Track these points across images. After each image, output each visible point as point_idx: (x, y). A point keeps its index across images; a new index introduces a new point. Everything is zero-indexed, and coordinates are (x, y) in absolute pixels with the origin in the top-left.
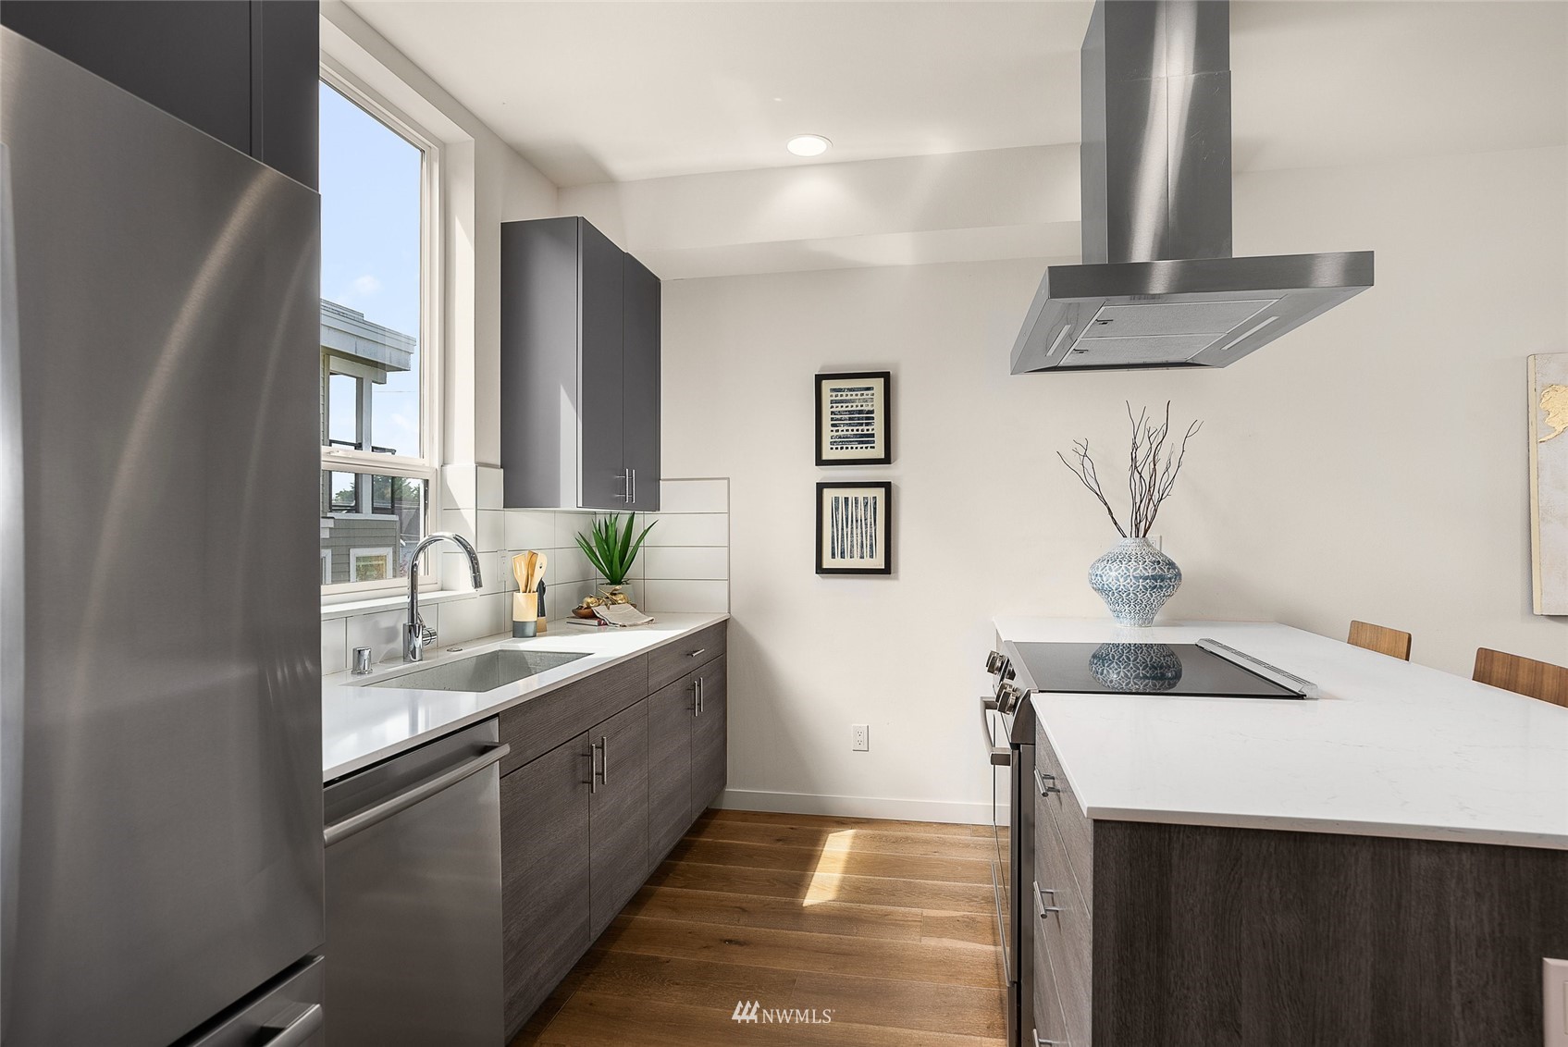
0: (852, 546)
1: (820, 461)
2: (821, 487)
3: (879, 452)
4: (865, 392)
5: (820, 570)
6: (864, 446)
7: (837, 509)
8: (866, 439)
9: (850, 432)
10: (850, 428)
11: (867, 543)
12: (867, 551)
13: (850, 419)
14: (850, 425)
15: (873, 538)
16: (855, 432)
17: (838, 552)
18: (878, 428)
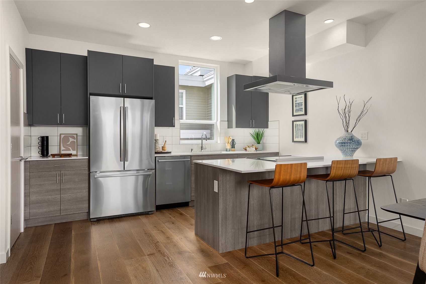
0: (299, 136)
1: (293, 116)
2: (293, 122)
3: (303, 113)
4: (301, 98)
5: (293, 141)
6: (301, 111)
7: (296, 127)
8: (301, 109)
9: (298, 108)
10: (298, 107)
11: (301, 135)
12: (301, 137)
13: (298, 105)
14: (298, 106)
15: (302, 133)
16: (299, 108)
17: (296, 137)
18: (303, 107)
